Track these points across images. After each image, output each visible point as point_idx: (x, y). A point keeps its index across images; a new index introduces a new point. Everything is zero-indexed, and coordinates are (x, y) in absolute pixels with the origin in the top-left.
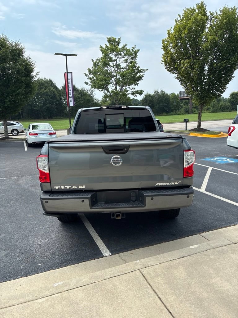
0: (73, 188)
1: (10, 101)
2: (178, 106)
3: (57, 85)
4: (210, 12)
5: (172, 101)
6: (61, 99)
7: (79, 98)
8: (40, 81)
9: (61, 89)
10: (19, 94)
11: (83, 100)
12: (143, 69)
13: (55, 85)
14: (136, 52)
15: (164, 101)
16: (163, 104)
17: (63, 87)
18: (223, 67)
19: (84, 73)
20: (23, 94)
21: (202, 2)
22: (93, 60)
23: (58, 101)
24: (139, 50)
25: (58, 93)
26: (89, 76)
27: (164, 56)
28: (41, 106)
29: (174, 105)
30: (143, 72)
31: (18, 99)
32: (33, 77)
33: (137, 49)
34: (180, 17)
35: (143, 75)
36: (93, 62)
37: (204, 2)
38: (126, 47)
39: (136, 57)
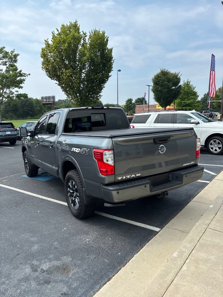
0: (132, 176)
2: (41, 110)
4: (83, 31)
5: (35, 105)
12: (25, 73)
14: (16, 56)
15: (28, 105)
16: (27, 108)
18: (98, 78)
21: (76, 22)
24: (18, 55)
27: (43, 64)
29: (38, 109)
30: (25, 77)
33: (16, 53)
34: (58, 30)
35: (25, 79)
37: (77, 22)
38: (5, 49)
39: (16, 61)
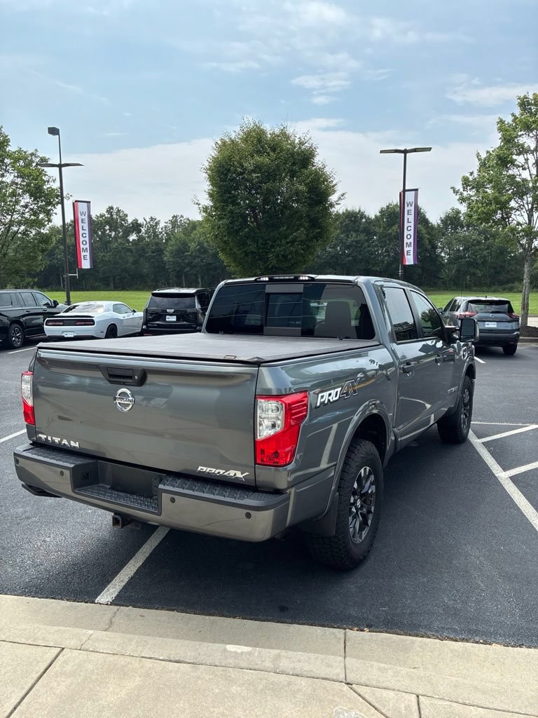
0: (63, 443)
1: (277, 256)
3: (428, 216)
6: (434, 247)
7: (479, 242)
8: (391, 208)
9: (438, 225)
10: (293, 242)
11: (487, 249)
13: (425, 216)
17: (442, 221)
19: (452, 188)
20: (302, 241)
22: (478, 155)
23: (426, 250)
25: (429, 233)
26: (461, 194)
28: (387, 263)
31: (291, 253)
32: (332, 205)
36: (479, 160)
